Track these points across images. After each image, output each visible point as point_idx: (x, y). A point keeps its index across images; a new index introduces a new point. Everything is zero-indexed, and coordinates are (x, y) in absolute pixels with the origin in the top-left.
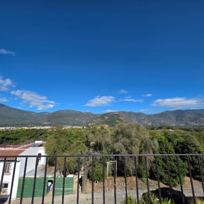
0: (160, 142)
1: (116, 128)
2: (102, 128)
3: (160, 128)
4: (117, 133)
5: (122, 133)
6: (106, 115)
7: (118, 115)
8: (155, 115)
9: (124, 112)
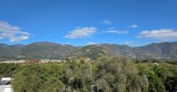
0: (149, 78)
1: (99, 61)
2: (82, 62)
3: (145, 61)
4: (100, 68)
5: (105, 67)
6: (88, 47)
7: (101, 48)
8: (141, 48)
9: (107, 45)
